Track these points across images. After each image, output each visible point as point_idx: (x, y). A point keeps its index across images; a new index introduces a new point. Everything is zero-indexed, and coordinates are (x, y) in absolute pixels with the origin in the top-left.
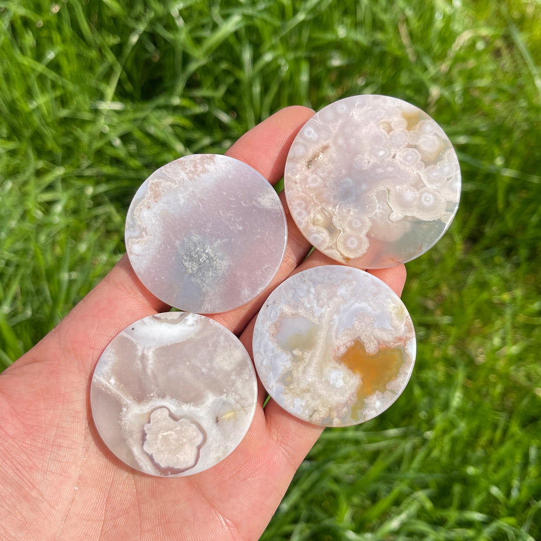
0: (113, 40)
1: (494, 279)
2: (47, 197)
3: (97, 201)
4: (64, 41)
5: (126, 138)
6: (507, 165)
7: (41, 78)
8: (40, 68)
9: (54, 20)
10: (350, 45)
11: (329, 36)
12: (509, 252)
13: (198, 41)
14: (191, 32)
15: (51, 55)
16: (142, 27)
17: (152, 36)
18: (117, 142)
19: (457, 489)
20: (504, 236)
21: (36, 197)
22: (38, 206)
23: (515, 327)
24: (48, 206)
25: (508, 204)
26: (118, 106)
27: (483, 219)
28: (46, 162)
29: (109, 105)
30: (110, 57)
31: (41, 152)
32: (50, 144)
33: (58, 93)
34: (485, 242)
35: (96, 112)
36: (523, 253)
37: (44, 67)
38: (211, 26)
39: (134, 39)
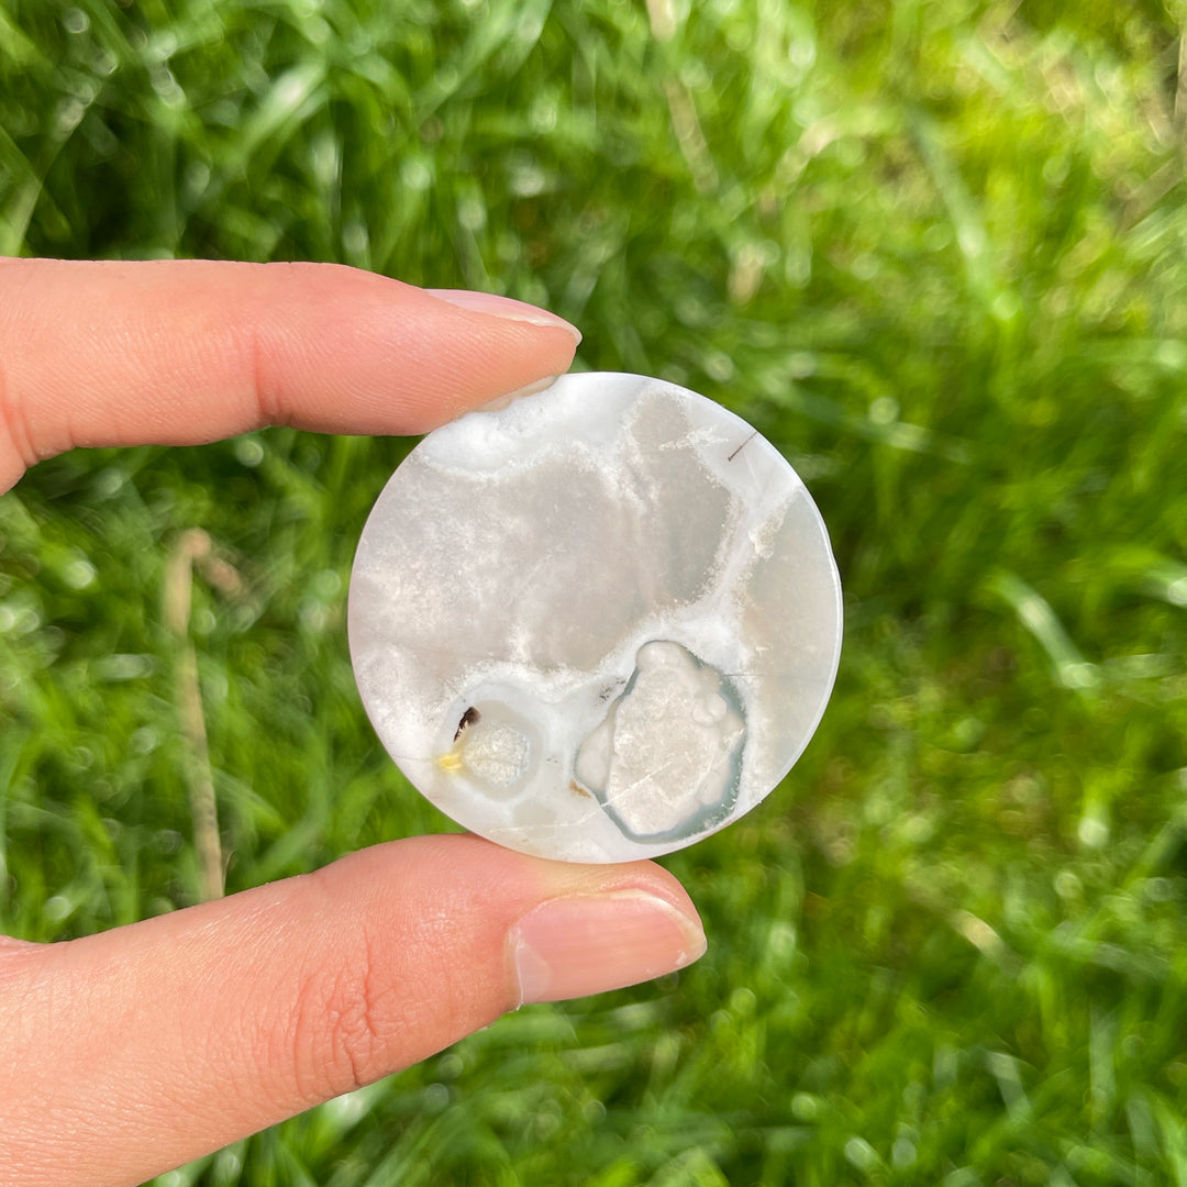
12: (909, 611)
16: (88, 92)
17: (111, 116)
38: (239, 99)
39: (70, 118)
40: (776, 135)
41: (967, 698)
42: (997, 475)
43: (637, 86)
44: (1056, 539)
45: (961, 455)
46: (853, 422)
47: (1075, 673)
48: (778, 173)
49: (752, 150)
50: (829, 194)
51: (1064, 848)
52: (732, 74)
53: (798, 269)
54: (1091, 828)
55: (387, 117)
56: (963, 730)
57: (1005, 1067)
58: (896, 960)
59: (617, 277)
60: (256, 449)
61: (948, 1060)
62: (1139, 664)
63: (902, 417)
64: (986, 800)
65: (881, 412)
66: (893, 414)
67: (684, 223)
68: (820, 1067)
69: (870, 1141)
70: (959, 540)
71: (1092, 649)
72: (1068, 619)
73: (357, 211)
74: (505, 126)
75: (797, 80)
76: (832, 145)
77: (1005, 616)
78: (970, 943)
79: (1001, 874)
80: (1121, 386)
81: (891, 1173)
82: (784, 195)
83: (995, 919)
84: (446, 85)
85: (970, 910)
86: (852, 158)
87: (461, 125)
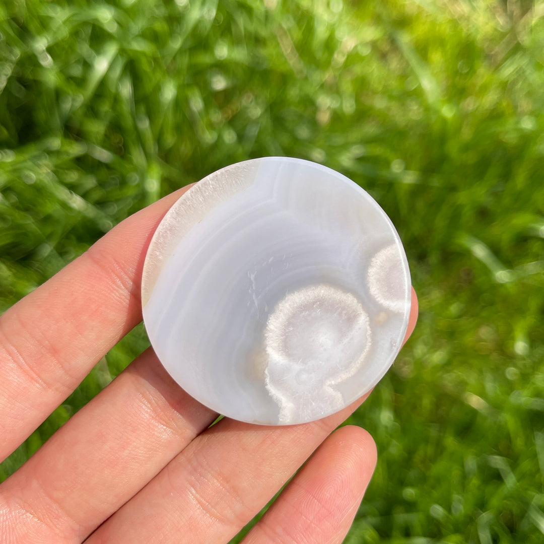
5: (6, 190)
40: (330, 45)
41: (454, 294)
42: (453, 189)
43: (264, 33)
44: (484, 215)
45: (436, 182)
46: (384, 173)
47: (502, 275)
48: (333, 63)
49: (320, 55)
50: (358, 69)
51: (508, 357)
52: (305, 20)
53: (349, 107)
54: (520, 346)
55: (150, 63)
56: (454, 308)
57: (498, 462)
58: (439, 420)
59: (266, 122)
60: (109, 223)
61: (471, 463)
62: (531, 268)
63: (407, 168)
64: (469, 340)
65: (397, 167)
66: (403, 166)
67: (293, 93)
68: (412, 474)
69: (441, 505)
70: (440, 222)
71: (508, 264)
72: (496, 251)
73: (142, 109)
74: (204, 59)
75: (336, 18)
76: (356, 47)
77: (466, 254)
78: (472, 407)
79: (481, 372)
80: (504, 140)
81: (452, 519)
82: (337, 73)
83: (482, 394)
84: (176, 44)
85: (470, 392)
86: (366, 51)
87: (184, 61)
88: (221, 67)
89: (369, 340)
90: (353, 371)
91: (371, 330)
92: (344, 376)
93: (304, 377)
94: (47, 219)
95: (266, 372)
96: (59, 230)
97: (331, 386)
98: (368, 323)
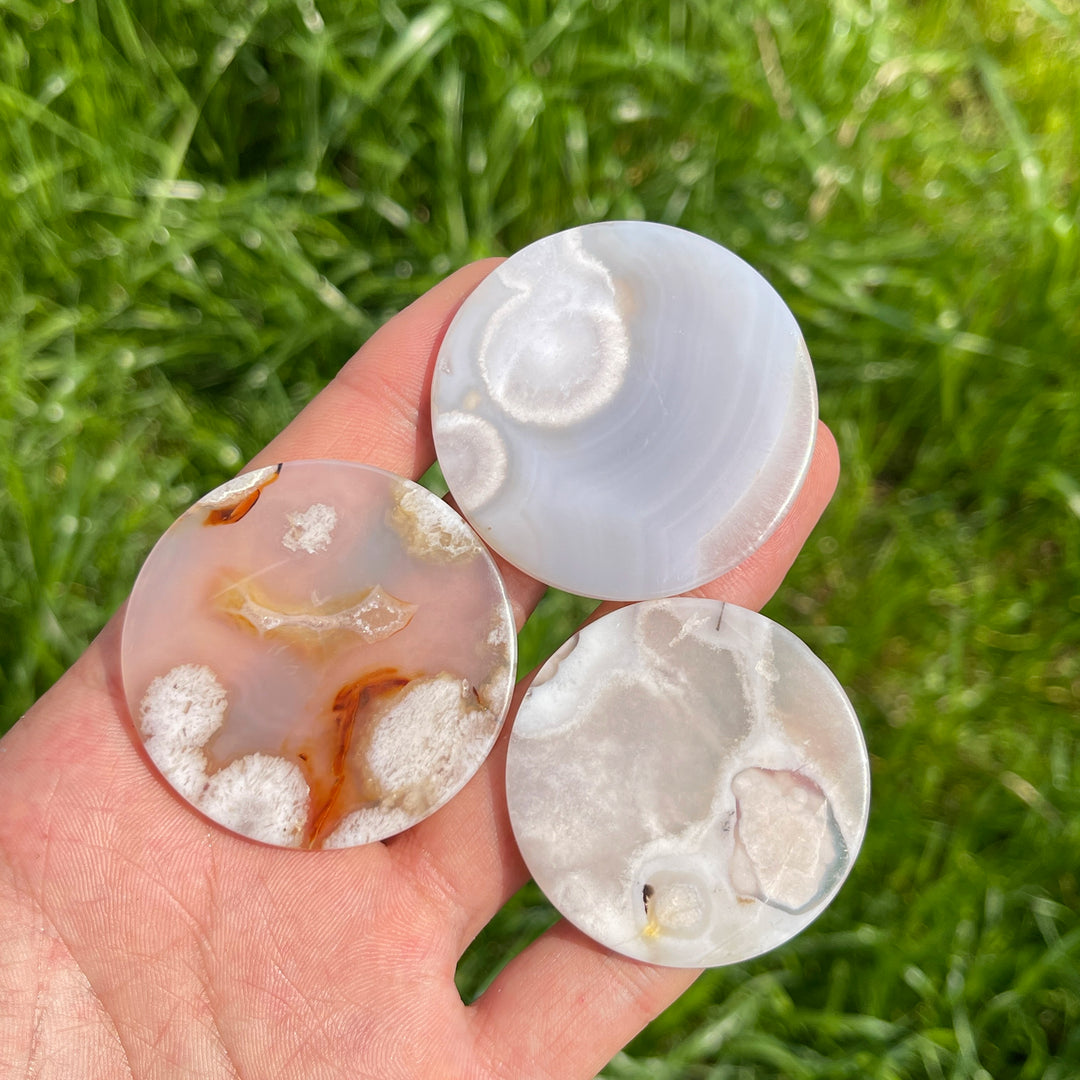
0: (185, 58)
1: (931, 555)
2: (45, 368)
3: (142, 378)
4: (85, 56)
5: (203, 255)
6: (964, 326)
7: (38, 131)
8: (35, 110)
9: (66, 16)
10: (659, 80)
11: (615, 60)
12: (966, 504)
13: (353, 64)
14: (338, 43)
15: (57, 86)
16: (240, 35)
17: (260, 53)
18: (187, 265)
19: (840, 972)
20: (955, 470)
21: (21, 370)
22: (25, 387)
23: (971, 654)
24: (43, 388)
25: (963, 406)
26: (189, 190)
27: (914, 436)
28: (44, 299)
29: (172, 188)
30: (177, 93)
31: (34, 280)
32: (52, 265)
33: (72, 161)
34: (918, 481)
35: (143, 200)
36: (992, 505)
37: (43, 108)
38: (379, 35)
39: (224, 57)
40: (854, 70)
41: (1019, 584)
42: (1053, 381)
46: (921, 329)
49: (832, 89)
50: (900, 123)
55: (503, 53)
58: (944, 812)
61: (996, 902)
65: (946, 320)
66: (956, 322)
68: (879, 904)
69: (924, 971)
74: (610, 60)
78: (1019, 798)
84: (563, 20)
85: (1016, 772)
86: (922, 92)
87: (569, 57)
88: (639, 80)
89: (482, 366)
90: (496, 317)
91: (482, 378)
92: (507, 308)
93: (561, 295)
94: (270, 320)
95: (613, 289)
96: (290, 343)
97: (522, 292)
98: (490, 387)
